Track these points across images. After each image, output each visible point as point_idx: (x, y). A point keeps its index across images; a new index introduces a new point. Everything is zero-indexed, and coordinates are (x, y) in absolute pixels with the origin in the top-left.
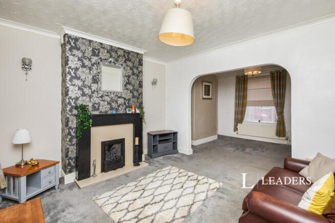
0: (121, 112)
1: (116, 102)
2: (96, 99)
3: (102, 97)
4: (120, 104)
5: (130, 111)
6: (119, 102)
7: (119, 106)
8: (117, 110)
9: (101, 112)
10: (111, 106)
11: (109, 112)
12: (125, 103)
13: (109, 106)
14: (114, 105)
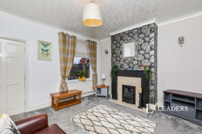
0: (135, 69)
1: (132, 63)
2: (122, 62)
3: (124, 61)
4: (135, 64)
5: (141, 69)
6: (134, 63)
7: (134, 66)
8: (133, 68)
9: (124, 69)
10: (129, 66)
11: (128, 69)
12: (138, 64)
13: (128, 66)
14: (131, 65)
